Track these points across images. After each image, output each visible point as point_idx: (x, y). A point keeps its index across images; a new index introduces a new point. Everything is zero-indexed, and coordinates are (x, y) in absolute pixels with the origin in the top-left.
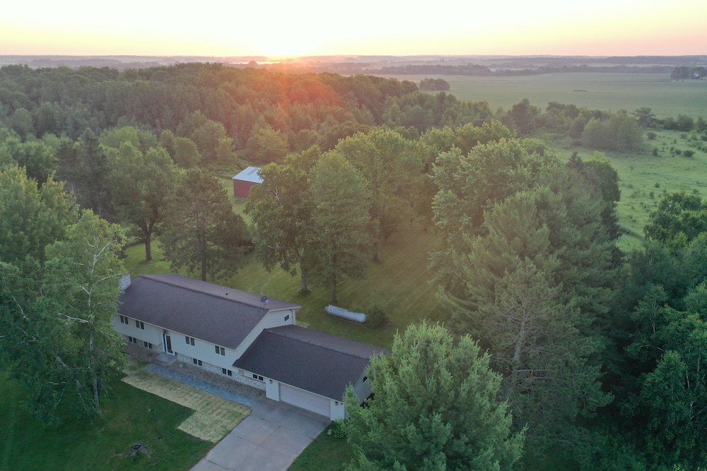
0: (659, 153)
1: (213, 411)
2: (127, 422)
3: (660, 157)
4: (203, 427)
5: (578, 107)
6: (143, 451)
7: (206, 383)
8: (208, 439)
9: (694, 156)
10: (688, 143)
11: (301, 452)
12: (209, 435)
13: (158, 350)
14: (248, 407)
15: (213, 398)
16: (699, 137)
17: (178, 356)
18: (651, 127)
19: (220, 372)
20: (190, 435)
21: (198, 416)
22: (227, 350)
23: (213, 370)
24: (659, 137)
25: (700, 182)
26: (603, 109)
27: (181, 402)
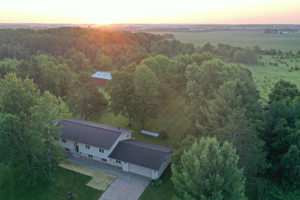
0: (264, 64)
1: (101, 177)
2: (64, 183)
3: (265, 66)
4: (97, 184)
5: (230, 45)
6: (73, 195)
7: (95, 165)
8: (101, 189)
9: (278, 65)
10: (275, 60)
11: (142, 193)
12: (101, 187)
13: (72, 152)
14: (116, 175)
15: (99, 171)
16: (279, 57)
17: (81, 154)
18: (260, 53)
19: (101, 160)
20: (93, 188)
21: (95, 179)
22: (105, 151)
23: (97, 159)
24: (263, 58)
25: (282, 76)
26: (240, 46)
27: (86, 173)
